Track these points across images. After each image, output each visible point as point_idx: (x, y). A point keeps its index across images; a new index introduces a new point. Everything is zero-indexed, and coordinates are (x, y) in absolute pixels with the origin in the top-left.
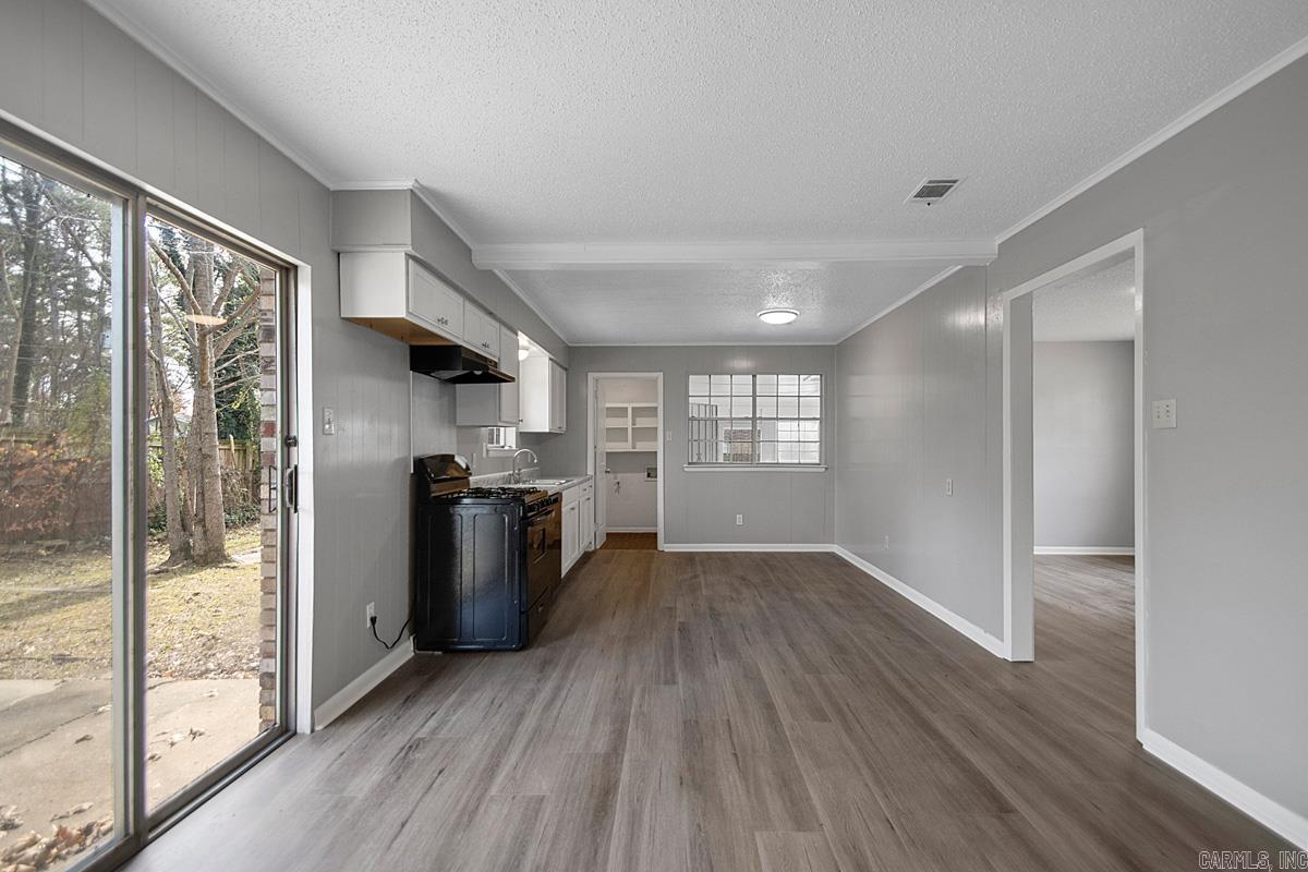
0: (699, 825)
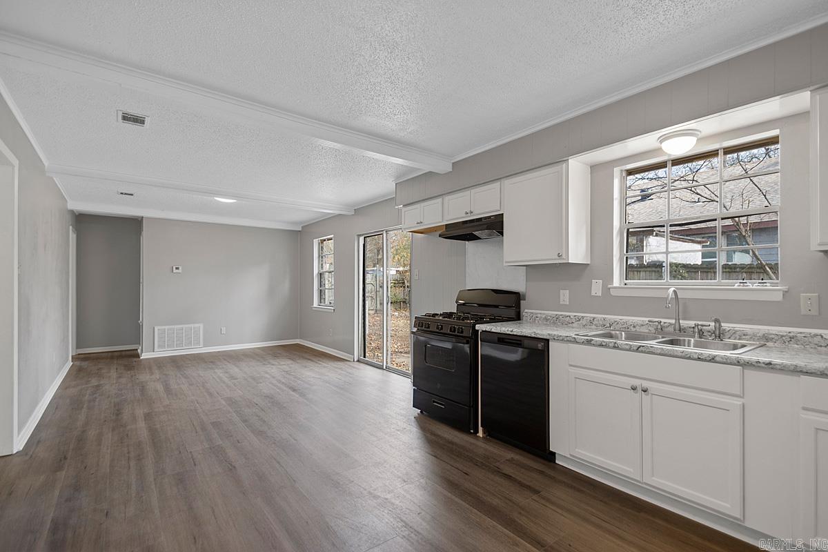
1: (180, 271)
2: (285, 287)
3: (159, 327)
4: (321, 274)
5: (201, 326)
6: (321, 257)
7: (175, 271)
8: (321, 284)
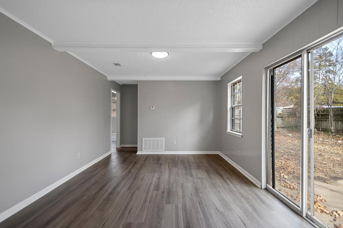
0: (159, 223)
1: (154, 108)
2: (210, 117)
3: (145, 139)
4: (233, 108)
5: (164, 139)
6: (233, 96)
7: (151, 108)
8: (233, 115)
